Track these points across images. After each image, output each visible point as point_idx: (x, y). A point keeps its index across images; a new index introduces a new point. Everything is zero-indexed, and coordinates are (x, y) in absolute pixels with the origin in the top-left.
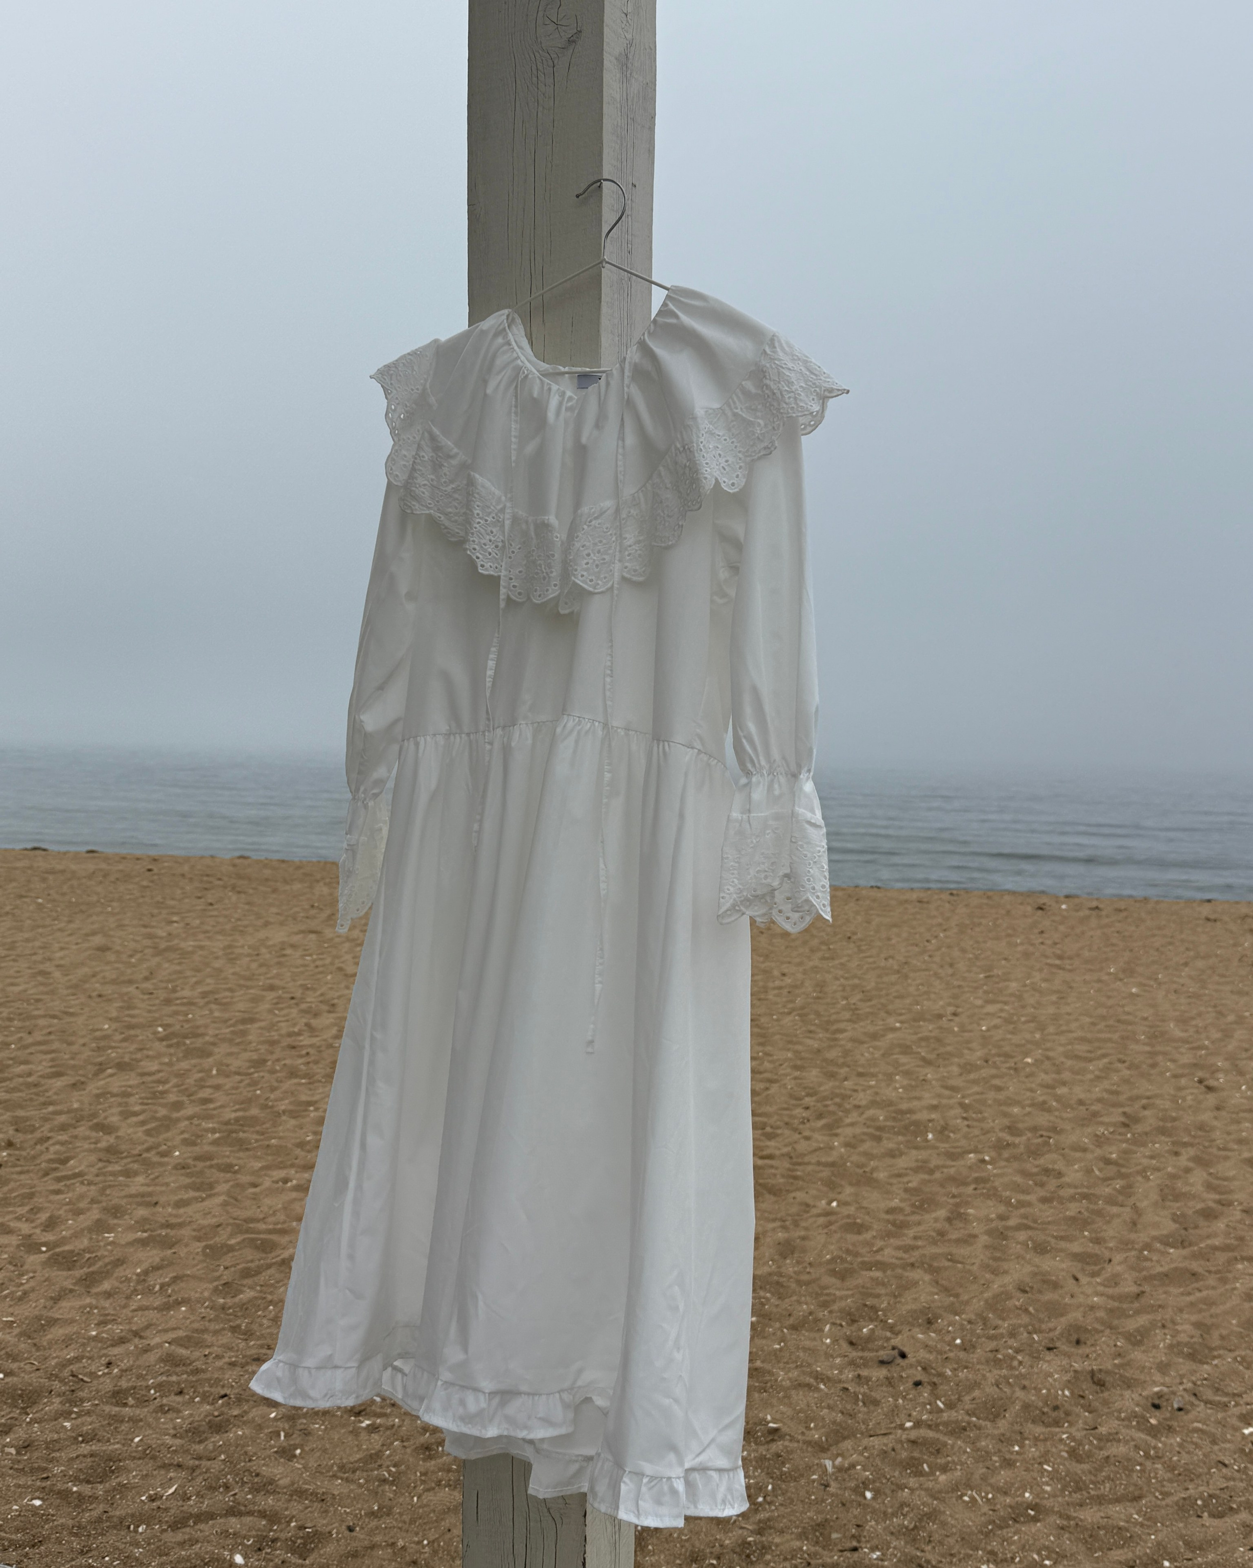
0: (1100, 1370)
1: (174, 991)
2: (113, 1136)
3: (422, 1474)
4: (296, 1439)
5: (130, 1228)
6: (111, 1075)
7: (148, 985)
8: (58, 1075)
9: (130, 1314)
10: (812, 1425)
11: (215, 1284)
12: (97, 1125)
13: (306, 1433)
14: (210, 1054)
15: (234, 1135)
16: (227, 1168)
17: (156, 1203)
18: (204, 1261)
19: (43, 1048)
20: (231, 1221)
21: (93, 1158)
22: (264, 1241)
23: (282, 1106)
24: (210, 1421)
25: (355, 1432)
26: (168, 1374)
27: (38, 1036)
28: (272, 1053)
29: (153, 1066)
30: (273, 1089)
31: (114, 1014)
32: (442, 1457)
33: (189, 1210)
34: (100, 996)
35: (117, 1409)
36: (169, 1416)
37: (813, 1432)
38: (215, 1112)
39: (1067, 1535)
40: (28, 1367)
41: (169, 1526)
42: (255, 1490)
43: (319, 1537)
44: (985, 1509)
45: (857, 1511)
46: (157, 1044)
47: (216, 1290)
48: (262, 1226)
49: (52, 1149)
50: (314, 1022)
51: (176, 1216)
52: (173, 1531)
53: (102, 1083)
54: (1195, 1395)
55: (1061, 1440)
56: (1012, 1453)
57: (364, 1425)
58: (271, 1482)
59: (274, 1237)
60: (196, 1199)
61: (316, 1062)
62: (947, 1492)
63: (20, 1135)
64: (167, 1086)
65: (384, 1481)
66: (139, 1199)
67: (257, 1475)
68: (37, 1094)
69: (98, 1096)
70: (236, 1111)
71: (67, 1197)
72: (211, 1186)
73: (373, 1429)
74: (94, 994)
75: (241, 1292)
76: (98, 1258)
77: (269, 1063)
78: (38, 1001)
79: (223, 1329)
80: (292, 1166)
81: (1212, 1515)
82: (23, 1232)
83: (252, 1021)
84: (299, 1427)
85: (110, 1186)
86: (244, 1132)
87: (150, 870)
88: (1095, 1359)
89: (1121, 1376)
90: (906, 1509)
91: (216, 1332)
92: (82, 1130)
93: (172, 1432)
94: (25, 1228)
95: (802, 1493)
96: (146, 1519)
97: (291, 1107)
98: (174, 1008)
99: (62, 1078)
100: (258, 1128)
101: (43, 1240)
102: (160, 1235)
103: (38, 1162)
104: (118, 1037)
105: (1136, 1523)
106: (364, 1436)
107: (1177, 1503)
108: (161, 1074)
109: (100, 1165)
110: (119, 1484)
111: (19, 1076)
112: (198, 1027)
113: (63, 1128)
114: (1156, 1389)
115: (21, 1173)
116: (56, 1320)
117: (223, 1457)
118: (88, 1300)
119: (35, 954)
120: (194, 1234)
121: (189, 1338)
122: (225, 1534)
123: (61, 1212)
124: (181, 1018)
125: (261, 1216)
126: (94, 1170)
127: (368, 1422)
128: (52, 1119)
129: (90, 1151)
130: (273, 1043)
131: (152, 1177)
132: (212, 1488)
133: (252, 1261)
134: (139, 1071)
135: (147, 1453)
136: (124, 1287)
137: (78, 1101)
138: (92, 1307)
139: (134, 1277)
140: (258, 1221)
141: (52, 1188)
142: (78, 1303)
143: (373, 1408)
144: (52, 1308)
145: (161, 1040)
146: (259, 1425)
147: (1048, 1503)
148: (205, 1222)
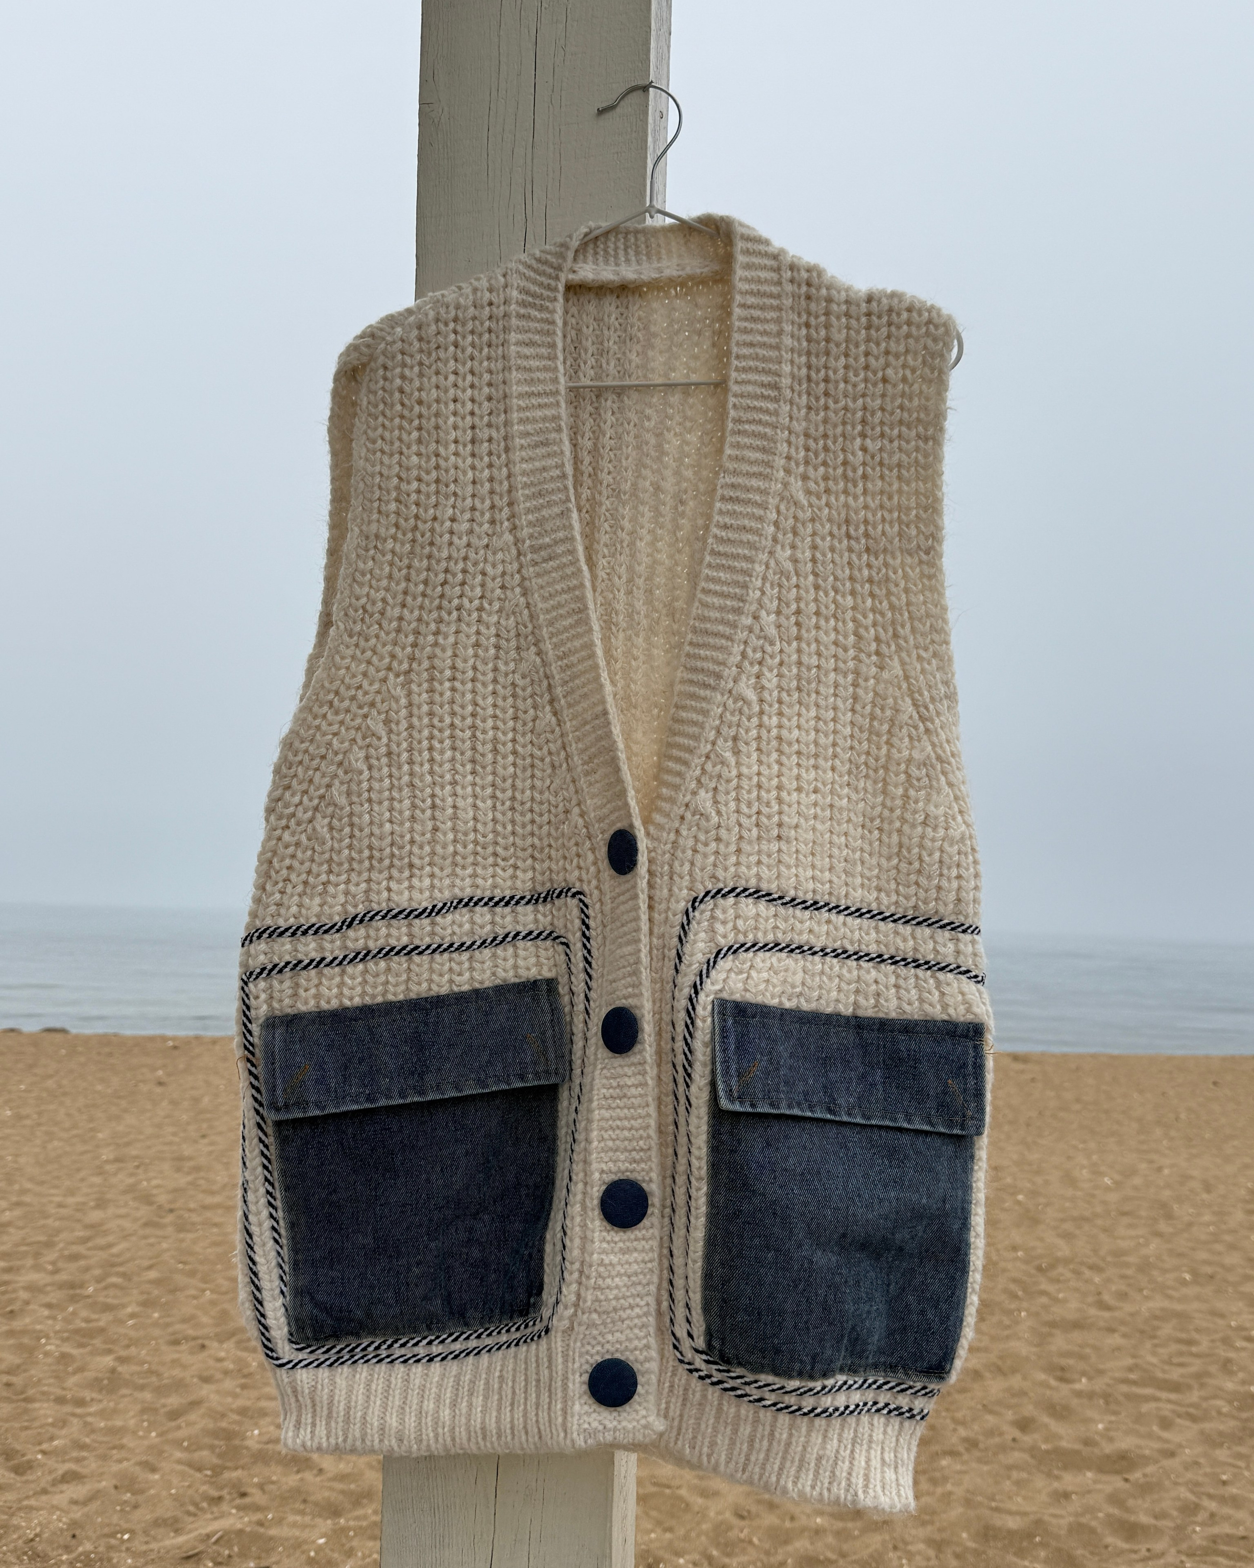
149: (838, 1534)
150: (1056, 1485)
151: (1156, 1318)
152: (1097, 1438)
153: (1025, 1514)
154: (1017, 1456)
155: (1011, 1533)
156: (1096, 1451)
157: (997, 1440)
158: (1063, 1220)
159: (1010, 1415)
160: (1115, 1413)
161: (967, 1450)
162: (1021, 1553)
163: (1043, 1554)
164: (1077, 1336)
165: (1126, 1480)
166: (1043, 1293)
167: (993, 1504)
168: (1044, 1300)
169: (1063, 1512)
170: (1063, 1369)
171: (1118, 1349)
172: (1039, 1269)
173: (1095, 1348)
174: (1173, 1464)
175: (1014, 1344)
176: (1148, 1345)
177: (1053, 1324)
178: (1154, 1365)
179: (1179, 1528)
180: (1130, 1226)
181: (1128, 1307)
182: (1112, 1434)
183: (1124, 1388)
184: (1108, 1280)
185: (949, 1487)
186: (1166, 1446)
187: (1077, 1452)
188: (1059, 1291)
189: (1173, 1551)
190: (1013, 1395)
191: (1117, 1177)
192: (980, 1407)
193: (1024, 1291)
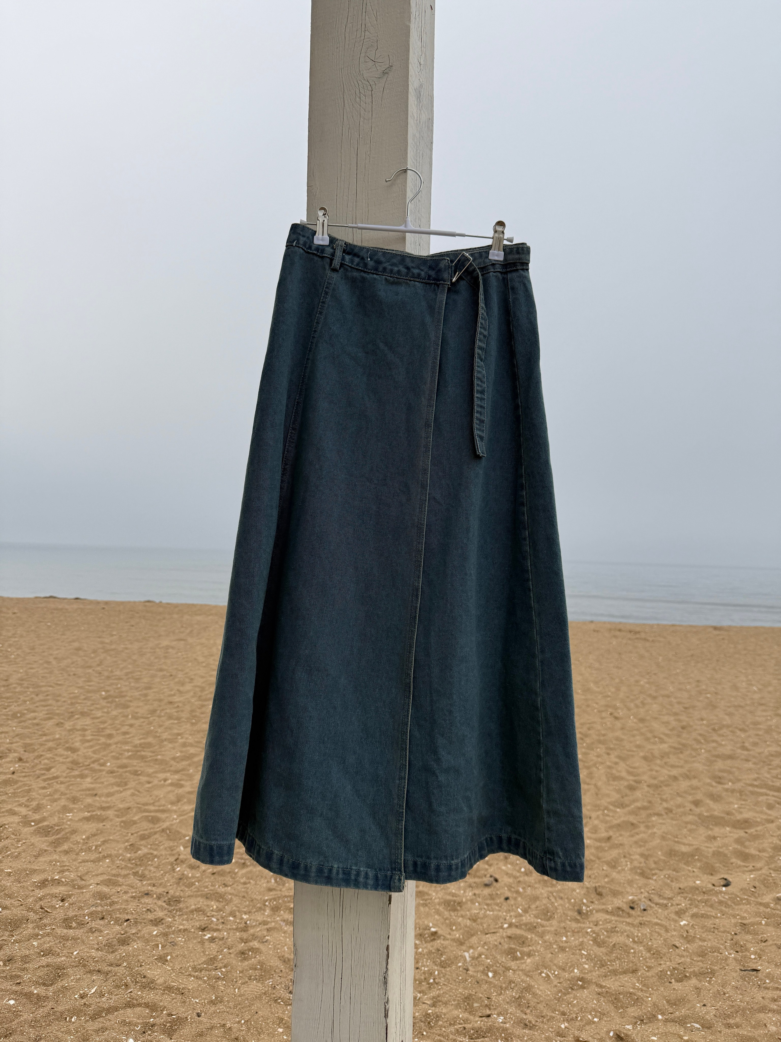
0: (599, 886)
1: (112, 672)
2: (76, 754)
3: (240, 972)
4: (168, 950)
5: (81, 810)
6: (78, 719)
7: (99, 669)
8: (50, 719)
9: (78, 865)
10: (454, 928)
11: (127, 844)
12: (67, 748)
13: (174, 944)
14: (128, 707)
15: (139, 753)
16: (136, 773)
17: (96, 795)
18: (120, 831)
19: (43, 703)
20: (136, 805)
21: (64, 767)
22: (153, 817)
23: (165, 736)
24: (119, 938)
25: (202, 942)
26: (96, 905)
27: (41, 697)
28: (160, 706)
29: (99, 714)
30: (160, 726)
31: (81, 685)
32: (251, 959)
33: (113, 798)
34: (74, 675)
35: (65, 931)
36: (95, 935)
37: (455, 932)
38: (129, 740)
39: (602, 999)
40: (16, 903)
41: (91, 1018)
42: (143, 987)
43: (180, 1021)
44: (555, 982)
45: (485, 987)
46: (101, 701)
47: (126, 848)
48: (152, 808)
49: (43, 762)
50: (181, 689)
51: (107, 802)
52: (92, 1020)
53: (72, 723)
54: (650, 900)
55: (587, 933)
56: (562, 942)
57: (206, 937)
58: (153, 981)
59: (159, 815)
60: (117, 791)
61: (182, 711)
62: (533, 971)
63: (26, 753)
64: (106, 725)
65: (219, 978)
66: (88, 792)
67: (144, 977)
68: (37, 730)
69: (69, 731)
70: (140, 739)
71: (48, 791)
72: (126, 784)
73: (212, 940)
74: (72, 674)
75: (140, 849)
76: (61, 830)
77: (158, 712)
78: (43, 677)
79: (129, 874)
80: (169, 771)
81: (677, 981)
82: (22, 814)
83: (150, 688)
84: (170, 941)
85: (72, 784)
86: (144, 751)
87: (104, 608)
88: (595, 879)
89: (610, 889)
90: (513, 985)
91: (125, 876)
92: (60, 751)
93: (96, 946)
94: (23, 811)
95: (454, 975)
96: (77, 1012)
97: (169, 737)
98: (111, 681)
99: (52, 721)
100: (151, 749)
101: (33, 818)
102: (97, 815)
103: (35, 770)
104: (83, 697)
105: (638, 989)
106: (207, 943)
107: (657, 974)
108: (103, 718)
109: (68, 771)
110: (62, 987)
111: (30, 719)
112: (122, 692)
113: (50, 749)
114: (630, 898)
115: (25, 776)
116: (35, 870)
117: (125, 964)
118: (56, 857)
119: (44, 652)
120: (116, 813)
121: (110, 880)
122: (124, 1023)
123: (44, 801)
124: (115, 687)
125: (152, 801)
126: (64, 774)
127: (209, 936)
128: (45, 745)
129: (63, 763)
130: (160, 700)
131: (95, 778)
132: (118, 987)
133: (146, 830)
134: (91, 716)
135: (82, 963)
136: (75, 847)
137: (59, 734)
138: (57, 861)
139: (81, 841)
140: (150, 804)
141: (41, 786)
142: (48, 858)
143: (212, 925)
144: (34, 862)
145: (104, 699)
146: (147, 939)
147: (588, 977)
148: (121, 806)
149: (597, 848)
150: (710, 832)
151: (772, 755)
152: (734, 811)
153: (692, 845)
154: (690, 818)
155: (683, 854)
156: (732, 817)
157: (682, 810)
158: (729, 707)
159: (690, 798)
160: (744, 800)
161: (666, 813)
162: (687, 863)
163: (699, 864)
164: (729, 762)
165: (746, 833)
166: (714, 741)
167: (676, 839)
168: (714, 745)
169: (712, 846)
170: (720, 778)
171: (750, 769)
172: (714, 730)
173: (738, 768)
174: (772, 826)
175: (696, 765)
176: (766, 768)
177: (718, 756)
178: (767, 778)
179: (772, 857)
180: (764, 711)
181: (759, 750)
182: (741, 810)
183: (751, 788)
184: (749, 736)
185: (655, 830)
186: (769, 817)
187: (723, 818)
188: (722, 740)
189: (766, 867)
190: (693, 789)
191: (760, 687)
192: (675, 793)
193: (705, 740)
